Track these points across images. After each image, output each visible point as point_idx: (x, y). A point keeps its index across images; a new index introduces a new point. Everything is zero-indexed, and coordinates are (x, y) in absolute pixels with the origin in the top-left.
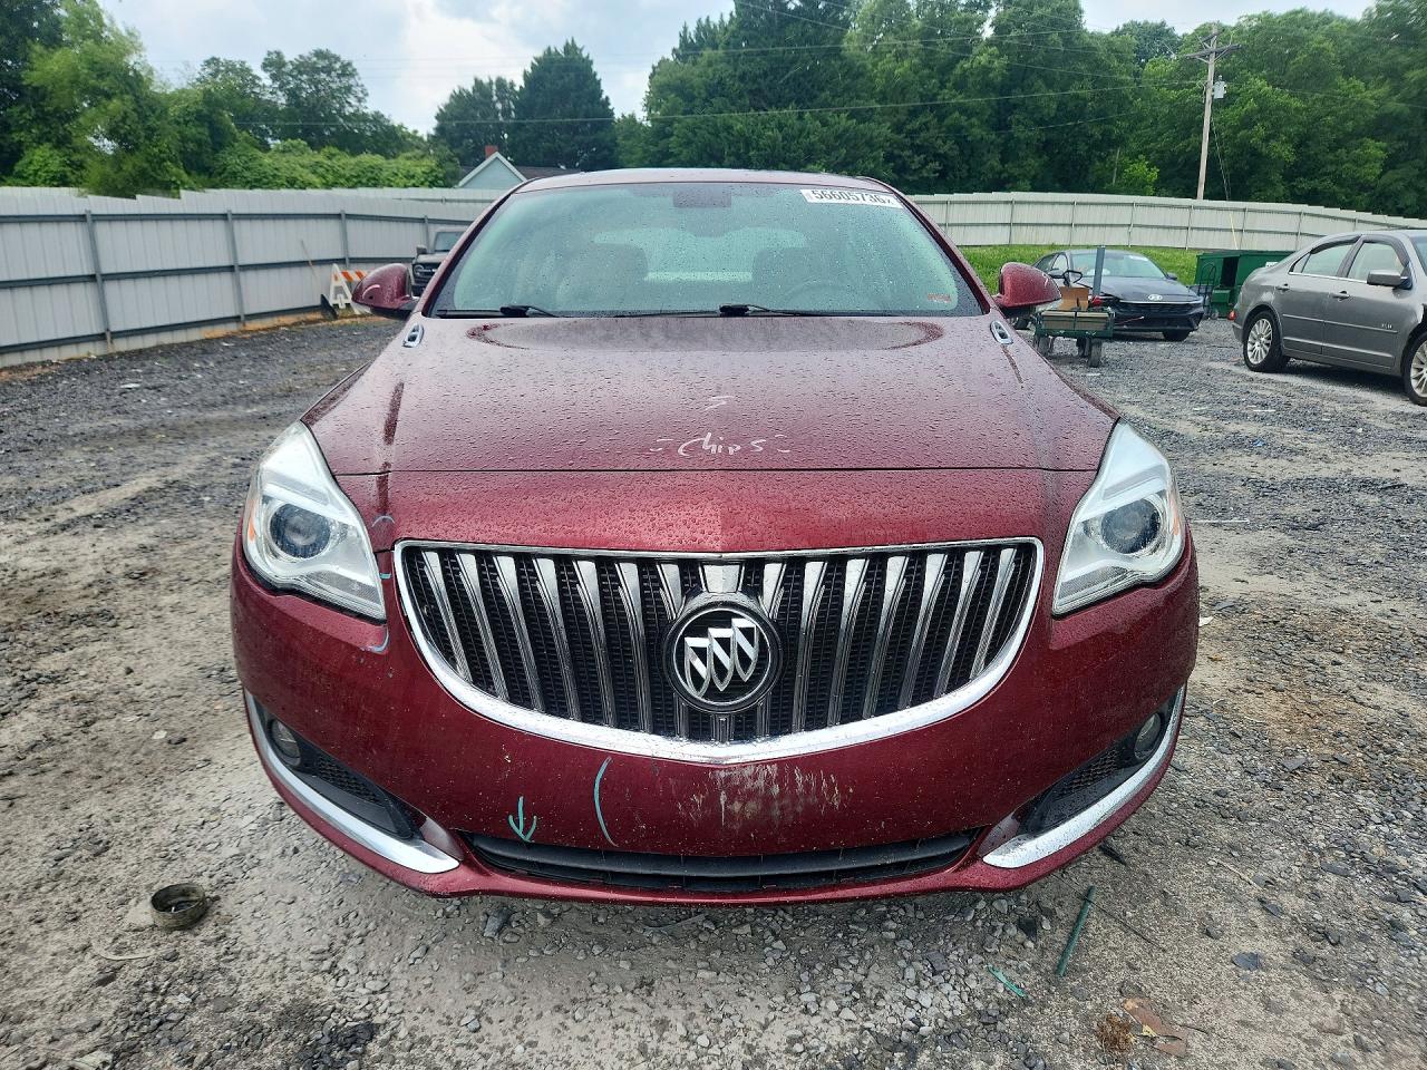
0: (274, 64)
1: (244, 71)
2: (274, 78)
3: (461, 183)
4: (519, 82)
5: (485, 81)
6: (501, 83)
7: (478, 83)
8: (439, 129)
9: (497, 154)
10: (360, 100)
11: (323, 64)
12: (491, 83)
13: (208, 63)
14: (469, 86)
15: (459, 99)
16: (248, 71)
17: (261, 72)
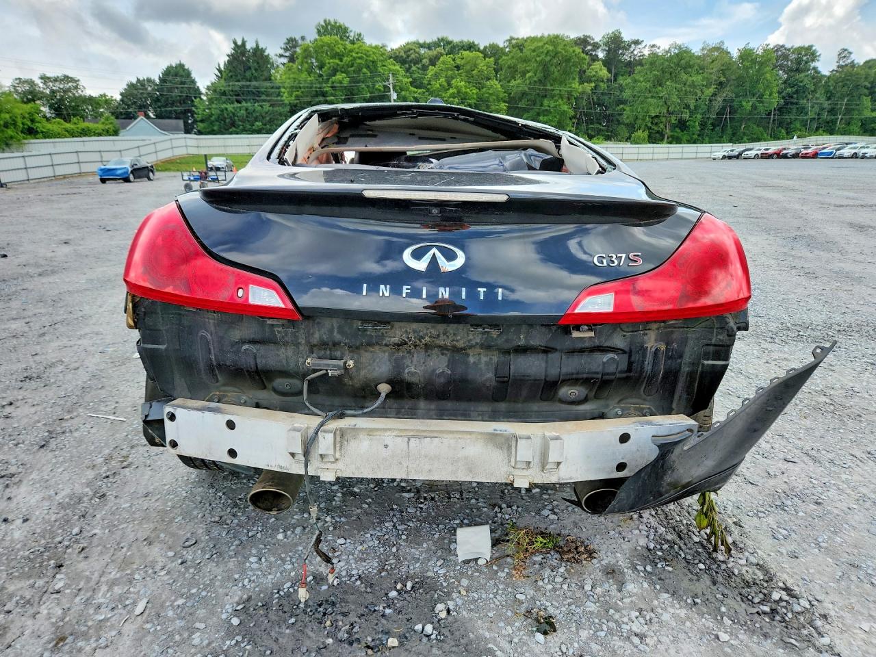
0: (45, 79)
2: (45, 83)
3: (128, 129)
4: (157, 81)
5: (141, 79)
6: (149, 80)
7: (138, 80)
8: (122, 100)
9: (142, 117)
10: (82, 91)
11: (67, 79)
12: (144, 80)
13: (16, 79)
14: (134, 81)
15: (131, 86)
16: (33, 82)
17: (39, 82)
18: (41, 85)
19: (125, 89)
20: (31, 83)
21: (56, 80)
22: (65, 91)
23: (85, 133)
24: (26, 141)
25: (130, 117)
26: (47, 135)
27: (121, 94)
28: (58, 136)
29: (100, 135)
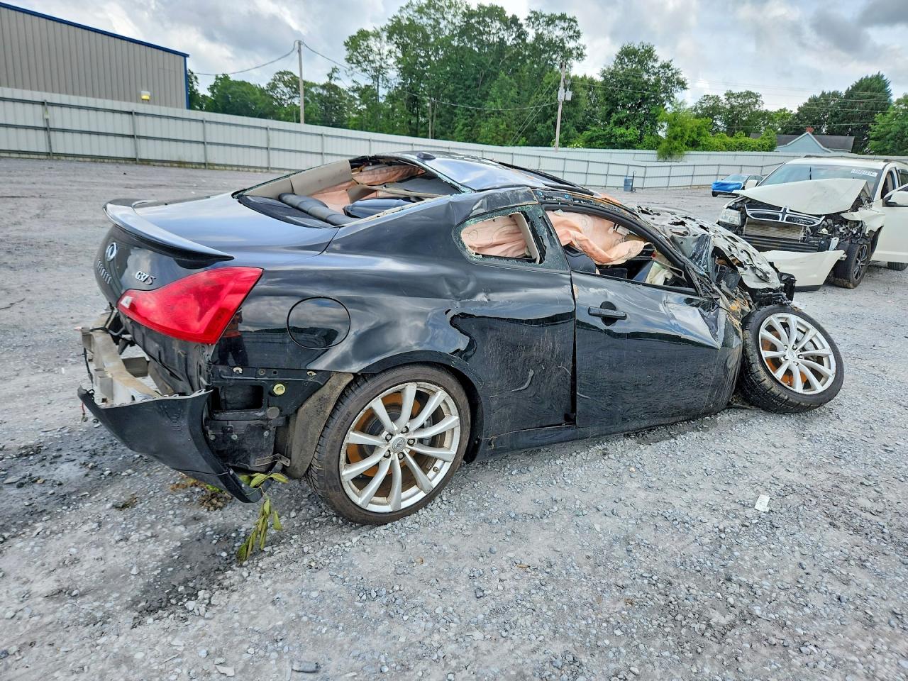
0: (729, 95)
1: (718, 98)
2: (728, 99)
3: (788, 144)
5: (827, 92)
6: (836, 93)
7: (823, 94)
8: (797, 115)
9: (809, 132)
10: (760, 106)
11: (749, 94)
12: (830, 93)
14: (818, 95)
15: (814, 101)
17: (723, 98)
18: (724, 101)
19: (806, 104)
20: (717, 99)
21: (739, 95)
22: (743, 106)
23: (741, 147)
24: (686, 152)
25: (799, 132)
26: (706, 148)
27: (799, 109)
28: (717, 149)
29: (754, 149)
